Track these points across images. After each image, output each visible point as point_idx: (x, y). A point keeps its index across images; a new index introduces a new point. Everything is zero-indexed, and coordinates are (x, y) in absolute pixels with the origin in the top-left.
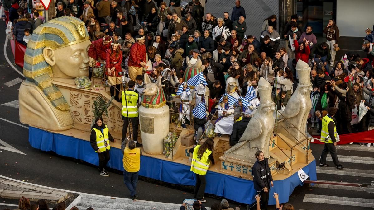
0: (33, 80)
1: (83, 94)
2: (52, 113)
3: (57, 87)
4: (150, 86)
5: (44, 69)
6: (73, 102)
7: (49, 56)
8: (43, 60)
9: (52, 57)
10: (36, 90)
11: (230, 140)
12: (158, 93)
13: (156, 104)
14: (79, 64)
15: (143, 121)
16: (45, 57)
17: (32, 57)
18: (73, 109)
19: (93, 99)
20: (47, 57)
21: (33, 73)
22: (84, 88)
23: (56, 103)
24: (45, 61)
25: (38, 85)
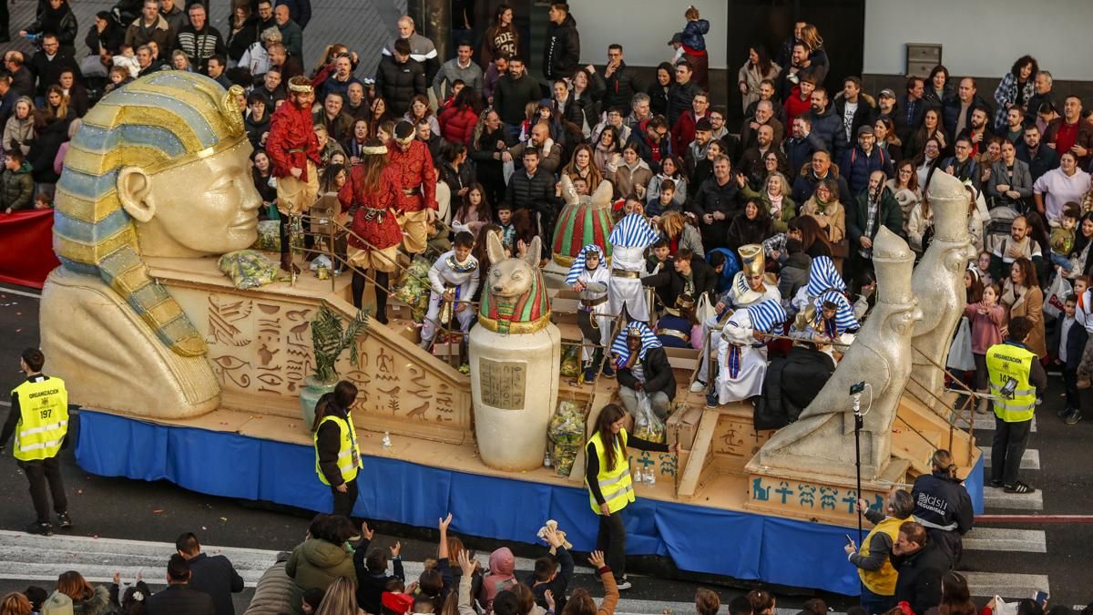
0: (97, 267)
1: (256, 302)
2: (162, 366)
3: (163, 285)
4: (512, 268)
5: (118, 233)
6: (218, 327)
7: (135, 194)
8: (117, 208)
9: (146, 196)
10: (104, 300)
11: (756, 414)
12: (535, 288)
13: (531, 320)
14: (231, 214)
15: (493, 374)
16: (123, 198)
17: (90, 199)
18: (218, 350)
19: (290, 316)
20: (130, 196)
21: (96, 248)
22: (260, 285)
23: (171, 334)
24: (123, 209)
25: (113, 284)
